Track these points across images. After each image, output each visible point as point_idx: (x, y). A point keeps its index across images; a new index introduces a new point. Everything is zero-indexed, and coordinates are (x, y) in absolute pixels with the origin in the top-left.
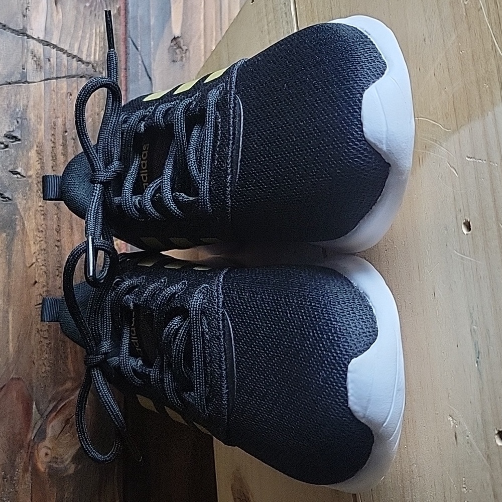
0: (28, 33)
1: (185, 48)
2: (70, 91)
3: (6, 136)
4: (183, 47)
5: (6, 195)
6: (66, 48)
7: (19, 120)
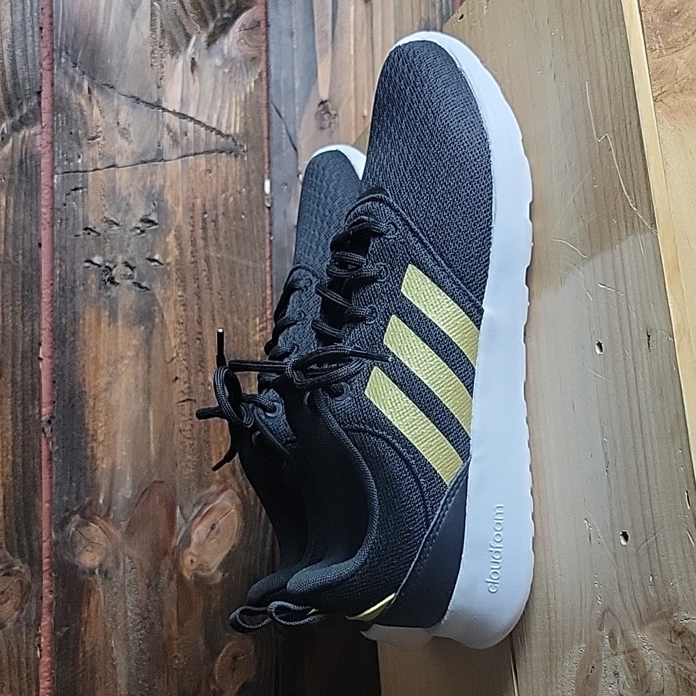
0: (164, 106)
1: (333, 112)
2: (208, 168)
3: (142, 220)
4: (331, 112)
5: (144, 284)
6: (204, 120)
7: (155, 202)
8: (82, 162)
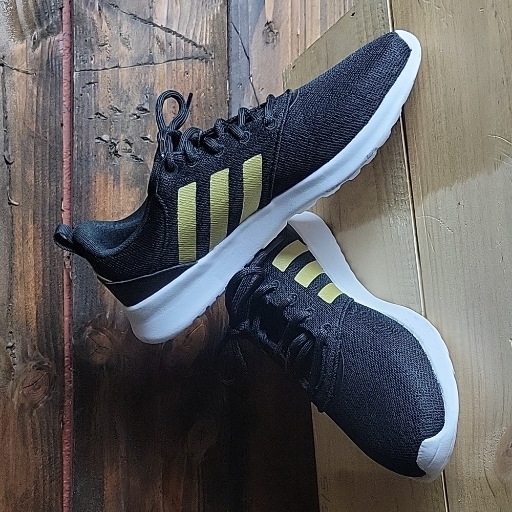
0: (154, 22)
1: (276, 31)
2: (186, 70)
3: (138, 109)
4: (274, 30)
5: (139, 157)
6: (184, 34)
7: (148, 95)
8: (94, 63)
